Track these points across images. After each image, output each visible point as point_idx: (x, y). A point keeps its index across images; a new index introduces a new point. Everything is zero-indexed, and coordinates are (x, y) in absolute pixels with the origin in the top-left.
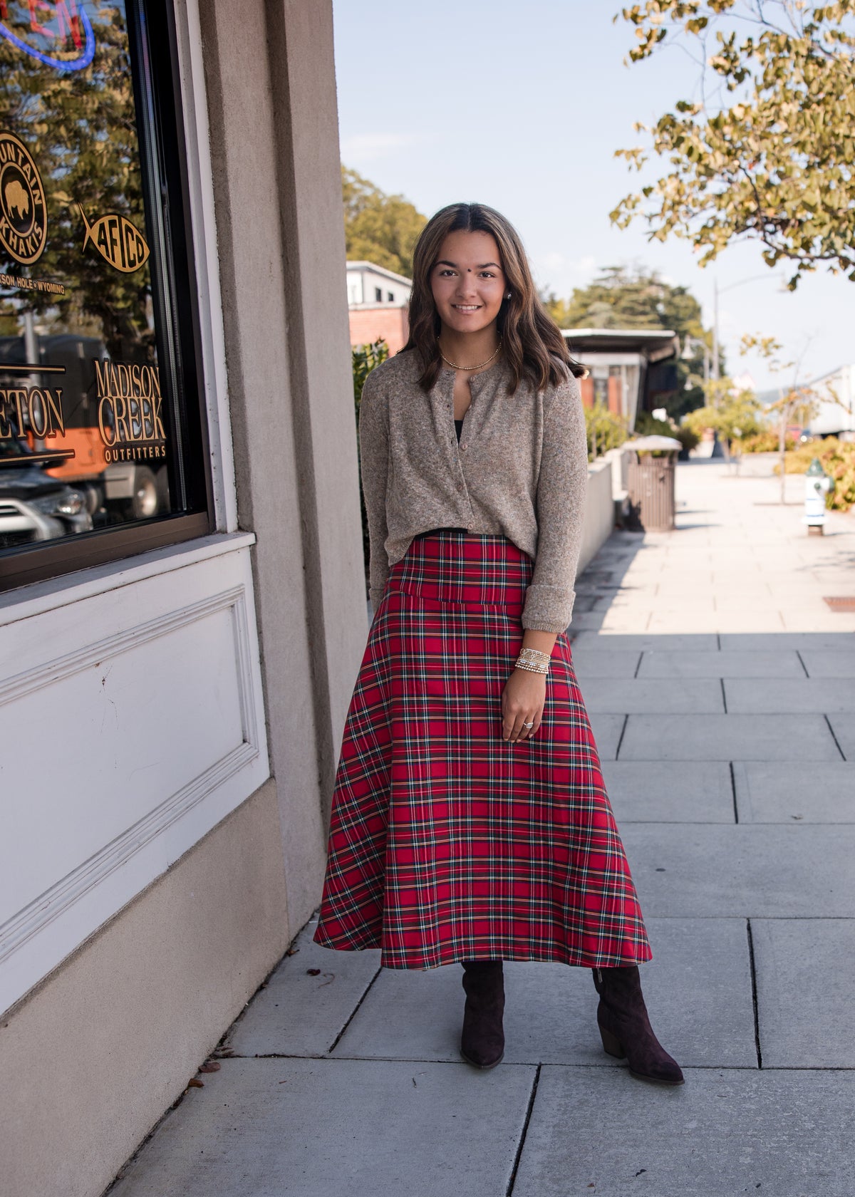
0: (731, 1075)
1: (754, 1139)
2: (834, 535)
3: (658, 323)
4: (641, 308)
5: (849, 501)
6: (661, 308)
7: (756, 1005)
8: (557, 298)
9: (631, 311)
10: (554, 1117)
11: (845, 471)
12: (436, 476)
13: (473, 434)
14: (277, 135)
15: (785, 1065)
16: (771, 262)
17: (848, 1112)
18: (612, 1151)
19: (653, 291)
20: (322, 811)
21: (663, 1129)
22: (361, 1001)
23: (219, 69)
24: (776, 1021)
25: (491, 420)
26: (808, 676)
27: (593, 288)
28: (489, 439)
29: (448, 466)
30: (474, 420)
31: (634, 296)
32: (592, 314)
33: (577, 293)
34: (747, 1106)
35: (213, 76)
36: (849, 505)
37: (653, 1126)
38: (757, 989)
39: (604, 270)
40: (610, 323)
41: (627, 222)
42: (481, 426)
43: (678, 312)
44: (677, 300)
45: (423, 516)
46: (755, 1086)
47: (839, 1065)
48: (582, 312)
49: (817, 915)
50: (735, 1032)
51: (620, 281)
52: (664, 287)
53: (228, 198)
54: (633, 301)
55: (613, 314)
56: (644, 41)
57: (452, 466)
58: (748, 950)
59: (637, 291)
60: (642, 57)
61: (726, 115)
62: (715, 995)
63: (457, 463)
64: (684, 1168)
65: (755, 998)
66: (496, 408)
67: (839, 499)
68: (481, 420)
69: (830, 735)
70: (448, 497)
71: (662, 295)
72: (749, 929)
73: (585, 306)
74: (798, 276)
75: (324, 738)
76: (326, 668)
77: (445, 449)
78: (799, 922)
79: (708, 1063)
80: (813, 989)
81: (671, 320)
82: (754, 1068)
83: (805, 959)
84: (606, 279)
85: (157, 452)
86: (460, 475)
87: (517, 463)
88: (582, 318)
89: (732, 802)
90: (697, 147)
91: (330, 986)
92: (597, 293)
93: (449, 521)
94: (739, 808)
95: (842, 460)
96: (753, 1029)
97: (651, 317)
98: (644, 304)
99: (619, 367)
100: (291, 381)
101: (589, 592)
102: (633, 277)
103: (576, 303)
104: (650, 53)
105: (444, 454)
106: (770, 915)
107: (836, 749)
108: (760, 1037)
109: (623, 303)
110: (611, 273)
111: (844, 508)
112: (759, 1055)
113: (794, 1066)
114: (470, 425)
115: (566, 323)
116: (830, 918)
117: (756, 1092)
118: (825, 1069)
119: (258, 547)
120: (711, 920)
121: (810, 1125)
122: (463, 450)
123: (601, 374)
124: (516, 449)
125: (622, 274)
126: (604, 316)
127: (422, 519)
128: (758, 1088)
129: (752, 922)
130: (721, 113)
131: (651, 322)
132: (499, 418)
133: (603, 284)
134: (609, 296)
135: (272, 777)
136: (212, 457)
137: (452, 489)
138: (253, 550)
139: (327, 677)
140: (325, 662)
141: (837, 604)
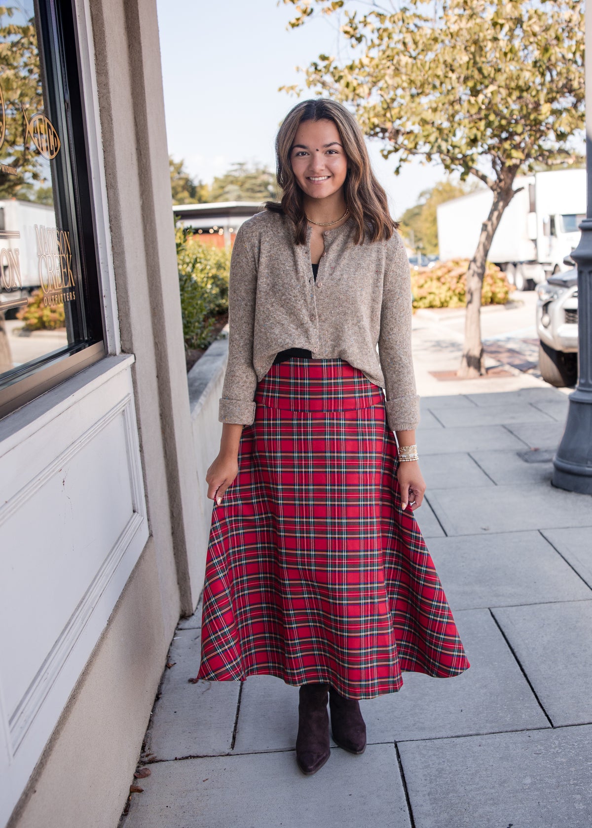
0: (536, 735)
1: (577, 787)
4: (258, 189)
6: (270, 188)
7: (525, 675)
8: (204, 183)
9: (252, 190)
10: (425, 786)
12: (295, 307)
13: (327, 275)
14: (131, 61)
15: (570, 723)
16: (386, 157)
18: (481, 811)
19: (265, 178)
21: (509, 786)
23: (101, 10)
24: (546, 687)
25: (342, 266)
26: (444, 427)
27: (227, 176)
28: (339, 280)
29: (305, 300)
30: (327, 264)
31: (253, 181)
32: (227, 193)
33: (216, 180)
34: (559, 759)
35: (97, 14)
37: (500, 785)
38: (521, 663)
39: (233, 164)
40: (239, 198)
42: (333, 269)
45: (280, 338)
46: (557, 742)
48: (220, 191)
49: (534, 602)
50: (523, 700)
51: (244, 171)
52: (272, 175)
53: (110, 105)
54: (254, 184)
55: (241, 192)
56: (299, 14)
57: (309, 301)
58: (500, 633)
59: (255, 178)
60: (298, 25)
61: (357, 63)
62: (494, 671)
63: (312, 298)
64: (539, 819)
65: (522, 670)
66: (346, 257)
68: (333, 265)
69: (478, 468)
70: (302, 324)
71: (271, 180)
72: (493, 616)
73: (222, 187)
74: (400, 166)
75: (175, 501)
76: (175, 449)
77: (305, 286)
78: (525, 608)
79: (515, 728)
80: (559, 659)
82: (549, 728)
83: (542, 637)
84: (236, 170)
85: (71, 296)
86: (314, 308)
87: (359, 300)
88: (221, 196)
89: (436, 520)
90: (352, 83)
91: (210, 691)
92: (229, 180)
93: (300, 343)
94: (444, 525)
97: (265, 194)
98: (260, 185)
100: (145, 240)
102: (252, 169)
103: (216, 186)
104: (303, 23)
105: (303, 290)
106: (502, 604)
107: (486, 477)
108: (541, 702)
109: (247, 185)
110: (236, 167)
112: (547, 716)
113: (576, 723)
114: (324, 268)
115: (210, 199)
116: (544, 603)
117: (560, 746)
119: (136, 364)
120: (464, 612)
122: (318, 287)
124: (359, 289)
125: (245, 167)
126: (235, 194)
127: (280, 341)
128: (560, 744)
129: (493, 610)
130: (354, 61)
131: (265, 197)
132: (348, 264)
133: (233, 173)
134: (237, 181)
135: (151, 535)
136: (104, 298)
137: (306, 319)
138: (133, 367)
139: (176, 456)
140: (175, 445)
141: (441, 376)
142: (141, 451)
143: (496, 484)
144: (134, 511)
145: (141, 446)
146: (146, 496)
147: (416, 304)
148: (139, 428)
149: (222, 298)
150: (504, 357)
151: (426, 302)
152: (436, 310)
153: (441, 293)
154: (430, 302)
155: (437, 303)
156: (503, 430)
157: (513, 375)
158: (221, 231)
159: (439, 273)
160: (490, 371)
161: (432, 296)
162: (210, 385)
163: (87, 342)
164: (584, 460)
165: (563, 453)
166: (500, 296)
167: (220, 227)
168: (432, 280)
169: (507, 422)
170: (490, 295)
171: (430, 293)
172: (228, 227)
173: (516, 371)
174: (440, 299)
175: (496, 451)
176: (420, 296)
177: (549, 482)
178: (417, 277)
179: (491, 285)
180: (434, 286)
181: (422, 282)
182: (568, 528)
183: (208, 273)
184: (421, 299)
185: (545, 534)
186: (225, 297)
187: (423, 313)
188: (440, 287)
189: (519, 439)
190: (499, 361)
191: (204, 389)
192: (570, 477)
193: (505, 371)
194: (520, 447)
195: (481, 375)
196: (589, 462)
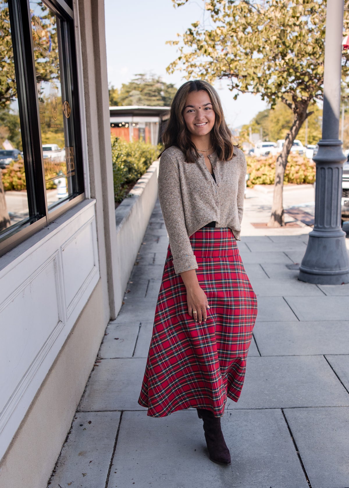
1: (263, 371)
2: (250, 198)
3: (161, 100)
4: (153, 94)
5: (253, 183)
6: (162, 93)
8: (115, 88)
9: (149, 95)
11: (252, 171)
12: (208, 199)
13: (220, 179)
15: (268, 355)
17: (288, 365)
19: (158, 85)
20: (108, 291)
22: (136, 345)
25: (225, 173)
26: (251, 251)
27: (131, 84)
28: (227, 181)
29: (213, 194)
30: (218, 173)
31: (150, 88)
32: (131, 96)
33: (124, 86)
34: (259, 364)
36: (253, 185)
39: (136, 75)
40: (139, 102)
41: (172, 72)
42: (222, 175)
43: (170, 96)
44: (170, 90)
46: (260, 360)
47: (283, 355)
48: (126, 95)
51: (144, 81)
52: (164, 84)
54: (150, 90)
55: (140, 96)
57: (215, 194)
59: (151, 85)
63: (217, 193)
66: (225, 168)
67: (249, 183)
68: (221, 173)
69: (263, 271)
70: (213, 208)
71: (163, 87)
73: (128, 92)
74: (239, 94)
76: (110, 244)
77: (212, 187)
80: (272, 338)
81: (167, 99)
82: (259, 356)
83: (268, 332)
84: (137, 80)
85: (74, 174)
86: (218, 199)
87: (236, 191)
88: (127, 97)
91: (124, 342)
92: (133, 86)
95: (250, 166)
96: (256, 348)
97: (158, 98)
98: (155, 92)
99: (150, 123)
101: (157, 221)
102: (150, 79)
103: (124, 91)
105: (211, 189)
108: (259, 350)
109: (146, 91)
111: (251, 187)
112: (260, 353)
113: (271, 356)
115: (119, 100)
116: (273, 321)
118: (280, 356)
119: (97, 203)
121: (278, 368)
122: (219, 187)
123: (143, 126)
124: (235, 185)
125: (144, 77)
126: (137, 97)
131: (158, 100)
132: (228, 172)
133: (136, 82)
134: (139, 87)
135: (100, 278)
137: (215, 205)
138: (95, 205)
139: (110, 247)
140: (110, 241)
141: (257, 225)
142: (98, 241)
143: (269, 277)
144: (94, 265)
145: (97, 239)
146: (99, 261)
147: (254, 181)
148: (97, 231)
149: (129, 174)
150: (300, 217)
151: (261, 180)
152: (267, 186)
153: (271, 174)
154: (263, 180)
155: (268, 181)
156: (284, 254)
157: (301, 227)
158: (127, 126)
159: (270, 161)
160: (287, 224)
161: (265, 176)
162: (124, 219)
163: (77, 193)
164: (313, 266)
165: (304, 263)
166: (310, 178)
167: (126, 123)
168: (265, 166)
169: (287, 250)
170: (303, 177)
171: (264, 175)
172: (132, 123)
173: (303, 225)
174: (270, 178)
175: (275, 264)
176: (257, 176)
177: (297, 278)
178: (255, 163)
179: (304, 171)
180: (266, 170)
181: (258, 167)
182: (297, 296)
183: (122, 159)
184: (257, 178)
185: (285, 298)
186: (131, 173)
187: (258, 187)
188: (270, 171)
189: (290, 259)
190: (296, 219)
191: (121, 221)
192: (306, 275)
193: (297, 225)
194: (289, 262)
195: (282, 226)
196: (316, 267)
